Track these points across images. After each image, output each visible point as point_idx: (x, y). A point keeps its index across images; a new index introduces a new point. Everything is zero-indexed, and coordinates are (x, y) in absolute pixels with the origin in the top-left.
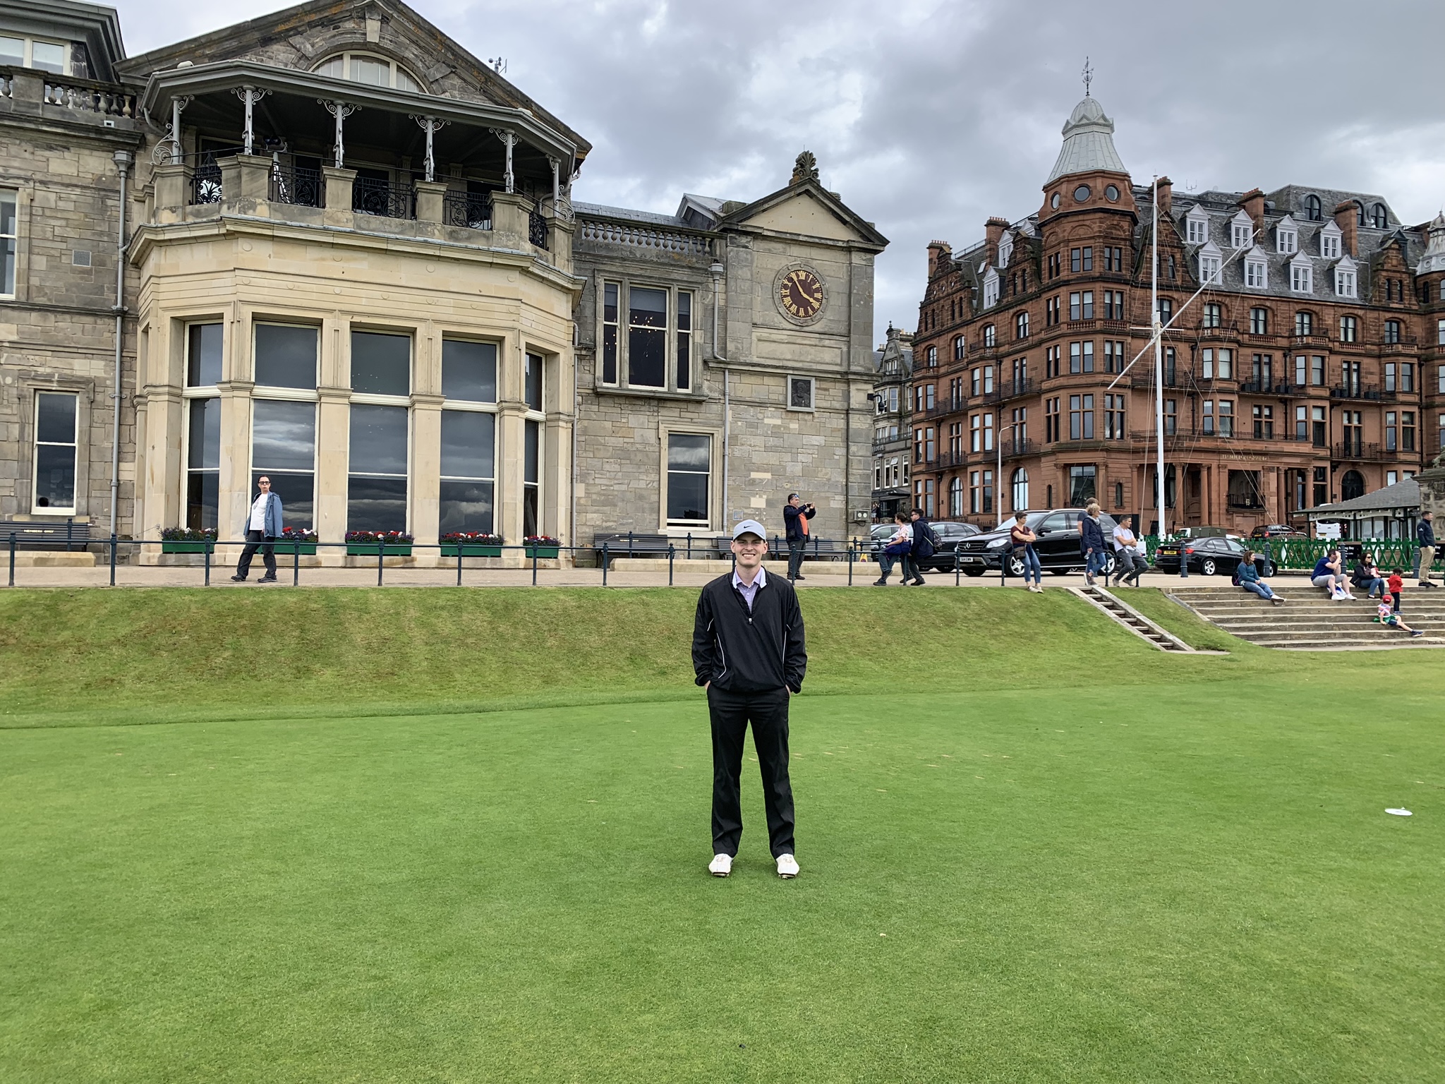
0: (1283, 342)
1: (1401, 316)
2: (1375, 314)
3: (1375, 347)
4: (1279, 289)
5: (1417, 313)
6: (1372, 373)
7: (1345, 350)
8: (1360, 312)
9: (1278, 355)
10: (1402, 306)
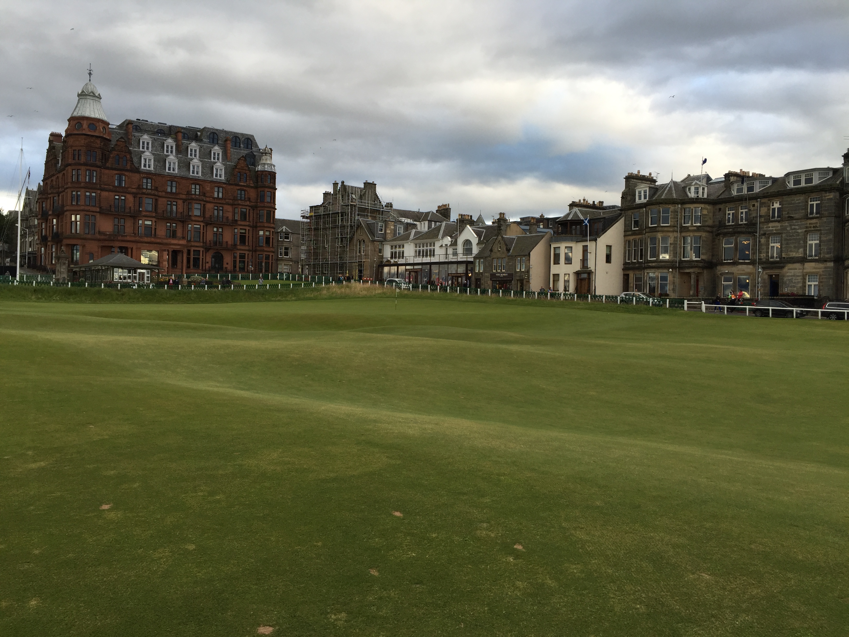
0: (184, 197)
1: (245, 188)
2: (232, 187)
3: (231, 201)
4: (183, 174)
5: (252, 187)
6: (229, 212)
7: (215, 201)
8: (224, 186)
9: (180, 202)
10: (245, 184)
